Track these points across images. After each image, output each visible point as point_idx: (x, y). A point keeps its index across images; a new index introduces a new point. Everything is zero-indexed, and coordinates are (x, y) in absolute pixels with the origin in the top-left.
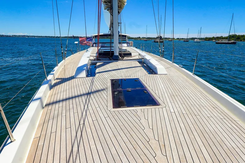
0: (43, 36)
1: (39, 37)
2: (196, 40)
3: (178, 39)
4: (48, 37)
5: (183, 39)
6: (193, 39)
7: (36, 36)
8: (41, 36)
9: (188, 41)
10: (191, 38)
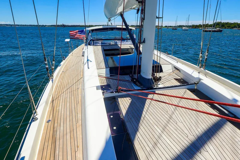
0: (28, 25)
1: (23, 25)
2: (184, 28)
3: (166, 26)
4: (33, 25)
5: (170, 26)
6: (181, 26)
7: (20, 25)
8: (26, 25)
9: (176, 29)
10: (178, 26)
